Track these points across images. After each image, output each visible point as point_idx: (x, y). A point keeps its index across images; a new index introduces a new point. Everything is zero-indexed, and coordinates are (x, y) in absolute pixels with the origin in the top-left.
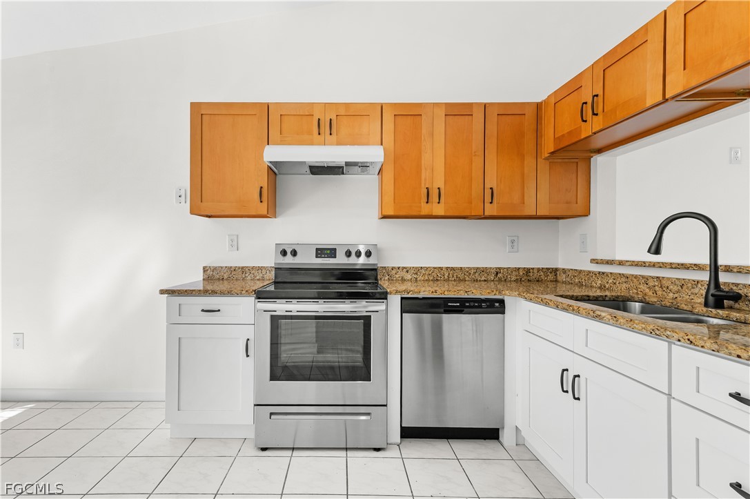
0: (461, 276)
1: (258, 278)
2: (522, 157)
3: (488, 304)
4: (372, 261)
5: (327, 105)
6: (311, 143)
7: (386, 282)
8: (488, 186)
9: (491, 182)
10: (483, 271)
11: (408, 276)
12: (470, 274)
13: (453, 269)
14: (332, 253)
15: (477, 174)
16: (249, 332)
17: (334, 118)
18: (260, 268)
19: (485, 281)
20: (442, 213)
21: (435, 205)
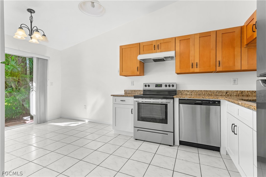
0: (210, 94)
1: (139, 93)
2: (234, 48)
3: (213, 102)
4: (174, 88)
5: (157, 41)
6: (152, 53)
7: (180, 95)
8: (218, 60)
9: (219, 58)
10: (220, 92)
11: (189, 93)
12: (214, 93)
13: (207, 91)
14: (161, 86)
15: (213, 56)
16: (132, 107)
17: (159, 44)
18: (140, 91)
19: (221, 95)
20: (198, 71)
21: (195, 68)
